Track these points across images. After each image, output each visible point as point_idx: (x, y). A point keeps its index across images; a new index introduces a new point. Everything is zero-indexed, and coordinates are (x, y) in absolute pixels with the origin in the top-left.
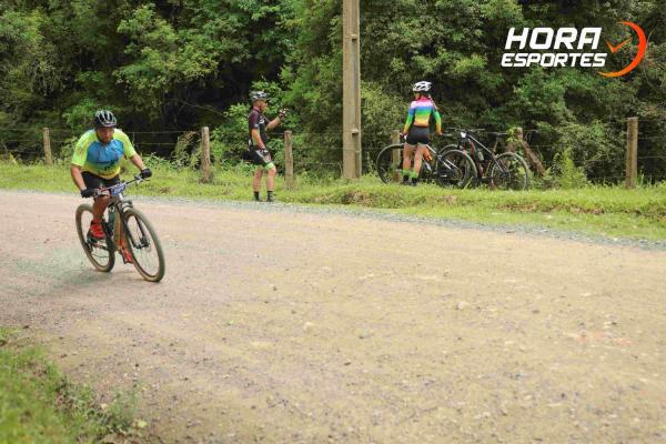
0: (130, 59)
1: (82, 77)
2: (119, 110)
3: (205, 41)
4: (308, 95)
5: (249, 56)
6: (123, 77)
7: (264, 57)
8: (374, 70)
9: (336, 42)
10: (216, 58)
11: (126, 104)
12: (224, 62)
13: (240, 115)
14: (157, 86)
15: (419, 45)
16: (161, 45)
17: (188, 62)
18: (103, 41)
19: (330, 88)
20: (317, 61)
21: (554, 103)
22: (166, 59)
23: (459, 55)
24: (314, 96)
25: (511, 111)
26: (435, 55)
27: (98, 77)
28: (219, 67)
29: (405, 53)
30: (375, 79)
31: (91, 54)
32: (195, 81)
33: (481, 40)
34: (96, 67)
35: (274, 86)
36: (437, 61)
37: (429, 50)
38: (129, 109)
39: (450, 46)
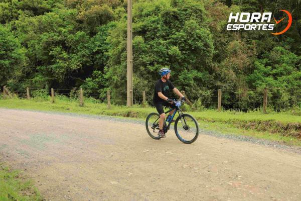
0: (54, 63)
1: (38, 68)
2: (50, 78)
3: (78, 58)
4: (113, 77)
5: (92, 64)
6: (52, 69)
7: (97, 63)
8: (135, 70)
9: (123, 61)
10: (81, 64)
11: (52, 77)
12: (84, 65)
13: (89, 81)
14: (62, 71)
15: (149, 62)
16: (63, 59)
17: (72, 65)
18: (45, 57)
19: (121, 75)
20: (116, 67)
21: (190, 81)
22: (65, 63)
23: (161, 65)
24: (115, 78)
25: (177, 83)
26: (154, 66)
27: (43, 68)
28: (82, 66)
29: (145, 65)
30: (135, 72)
31: (41, 61)
32: (75, 70)
33: (168, 61)
34: (43, 65)
35: (100, 72)
36: (154, 68)
37: (152, 64)
38: (53, 78)
39: (158, 63)
